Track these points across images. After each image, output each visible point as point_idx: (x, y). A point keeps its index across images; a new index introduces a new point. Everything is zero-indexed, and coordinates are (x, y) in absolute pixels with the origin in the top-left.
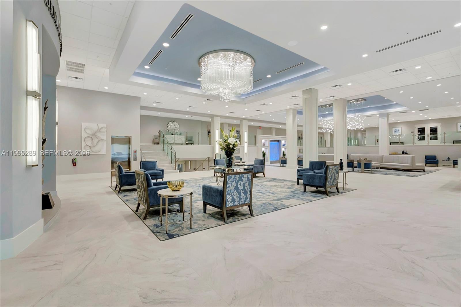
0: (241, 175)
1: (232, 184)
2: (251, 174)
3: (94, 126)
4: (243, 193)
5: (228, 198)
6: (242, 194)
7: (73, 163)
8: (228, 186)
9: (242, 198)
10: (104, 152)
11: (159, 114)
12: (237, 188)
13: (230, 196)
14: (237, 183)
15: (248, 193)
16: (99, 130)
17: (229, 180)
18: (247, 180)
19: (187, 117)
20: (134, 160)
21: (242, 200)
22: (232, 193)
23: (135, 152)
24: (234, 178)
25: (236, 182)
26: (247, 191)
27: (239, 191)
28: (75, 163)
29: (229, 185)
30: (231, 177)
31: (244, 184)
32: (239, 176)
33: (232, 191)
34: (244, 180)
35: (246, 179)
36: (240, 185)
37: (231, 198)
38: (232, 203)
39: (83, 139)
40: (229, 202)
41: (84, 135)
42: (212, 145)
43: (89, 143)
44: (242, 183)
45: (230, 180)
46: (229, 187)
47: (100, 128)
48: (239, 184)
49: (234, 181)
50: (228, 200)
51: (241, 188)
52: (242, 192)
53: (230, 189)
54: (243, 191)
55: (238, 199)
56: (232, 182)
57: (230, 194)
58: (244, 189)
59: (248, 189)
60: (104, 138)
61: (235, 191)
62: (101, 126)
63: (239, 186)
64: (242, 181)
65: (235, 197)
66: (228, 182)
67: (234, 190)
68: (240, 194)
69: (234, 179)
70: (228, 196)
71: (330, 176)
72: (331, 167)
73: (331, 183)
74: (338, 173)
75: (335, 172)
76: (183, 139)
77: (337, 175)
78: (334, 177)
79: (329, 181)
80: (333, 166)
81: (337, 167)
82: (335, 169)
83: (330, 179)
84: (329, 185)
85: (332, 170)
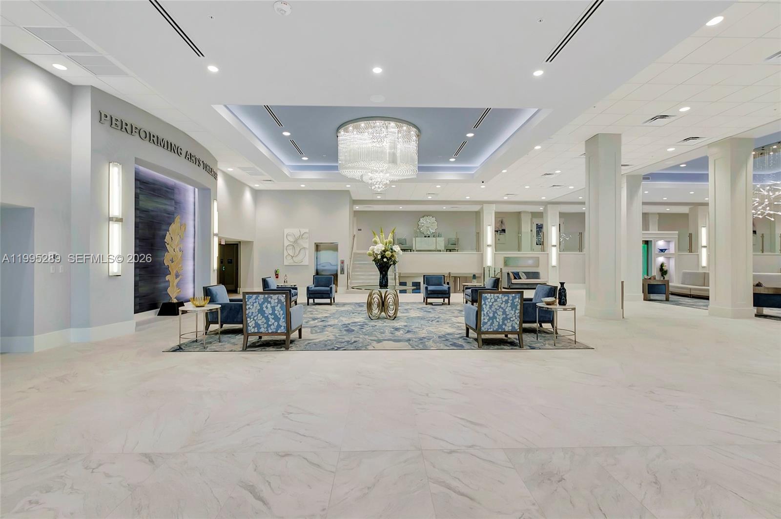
0: (266, 296)
1: (253, 306)
2: (284, 295)
3: (296, 232)
4: (273, 319)
5: (249, 322)
6: (271, 319)
7: (276, 275)
8: (247, 307)
9: (271, 325)
10: (306, 262)
11: (401, 208)
12: (261, 311)
13: (252, 319)
14: (261, 305)
15: (281, 319)
16: (301, 236)
17: (248, 301)
18: (278, 303)
19: (444, 208)
20: (341, 274)
21: (272, 327)
22: (254, 317)
23: (342, 262)
24: (257, 298)
25: (259, 303)
26: (279, 316)
27: (266, 315)
28: (278, 275)
29: (249, 306)
30: (252, 297)
31: (273, 308)
32: (264, 296)
33: (254, 314)
34: (272, 301)
35: (276, 301)
36: (267, 307)
37: (254, 322)
38: (256, 328)
39: (285, 248)
40: (252, 327)
41: (286, 243)
42: (481, 253)
43: (291, 252)
44: (269, 306)
45: (250, 300)
46: (249, 308)
47: (302, 233)
48: (264, 306)
49: (256, 302)
50: (250, 324)
51: (268, 311)
52: (270, 316)
53: (251, 311)
54: (273, 317)
55: (265, 326)
56: (253, 303)
57: (252, 317)
58: (273, 313)
59: (281, 315)
60: (306, 245)
61: (260, 315)
62: (303, 231)
63: (265, 309)
64: (270, 302)
65: (260, 322)
66: (248, 303)
67: (257, 313)
68: (267, 319)
69: (255, 299)
70: (248, 319)
71: (487, 313)
72: (491, 296)
73: (493, 325)
74: (516, 309)
75: (507, 306)
76: (441, 243)
77: (515, 312)
78: (504, 316)
79: (486, 321)
80: (496, 295)
81: (512, 296)
82: (504, 300)
83: (488, 318)
84: (488, 329)
85: (496, 301)
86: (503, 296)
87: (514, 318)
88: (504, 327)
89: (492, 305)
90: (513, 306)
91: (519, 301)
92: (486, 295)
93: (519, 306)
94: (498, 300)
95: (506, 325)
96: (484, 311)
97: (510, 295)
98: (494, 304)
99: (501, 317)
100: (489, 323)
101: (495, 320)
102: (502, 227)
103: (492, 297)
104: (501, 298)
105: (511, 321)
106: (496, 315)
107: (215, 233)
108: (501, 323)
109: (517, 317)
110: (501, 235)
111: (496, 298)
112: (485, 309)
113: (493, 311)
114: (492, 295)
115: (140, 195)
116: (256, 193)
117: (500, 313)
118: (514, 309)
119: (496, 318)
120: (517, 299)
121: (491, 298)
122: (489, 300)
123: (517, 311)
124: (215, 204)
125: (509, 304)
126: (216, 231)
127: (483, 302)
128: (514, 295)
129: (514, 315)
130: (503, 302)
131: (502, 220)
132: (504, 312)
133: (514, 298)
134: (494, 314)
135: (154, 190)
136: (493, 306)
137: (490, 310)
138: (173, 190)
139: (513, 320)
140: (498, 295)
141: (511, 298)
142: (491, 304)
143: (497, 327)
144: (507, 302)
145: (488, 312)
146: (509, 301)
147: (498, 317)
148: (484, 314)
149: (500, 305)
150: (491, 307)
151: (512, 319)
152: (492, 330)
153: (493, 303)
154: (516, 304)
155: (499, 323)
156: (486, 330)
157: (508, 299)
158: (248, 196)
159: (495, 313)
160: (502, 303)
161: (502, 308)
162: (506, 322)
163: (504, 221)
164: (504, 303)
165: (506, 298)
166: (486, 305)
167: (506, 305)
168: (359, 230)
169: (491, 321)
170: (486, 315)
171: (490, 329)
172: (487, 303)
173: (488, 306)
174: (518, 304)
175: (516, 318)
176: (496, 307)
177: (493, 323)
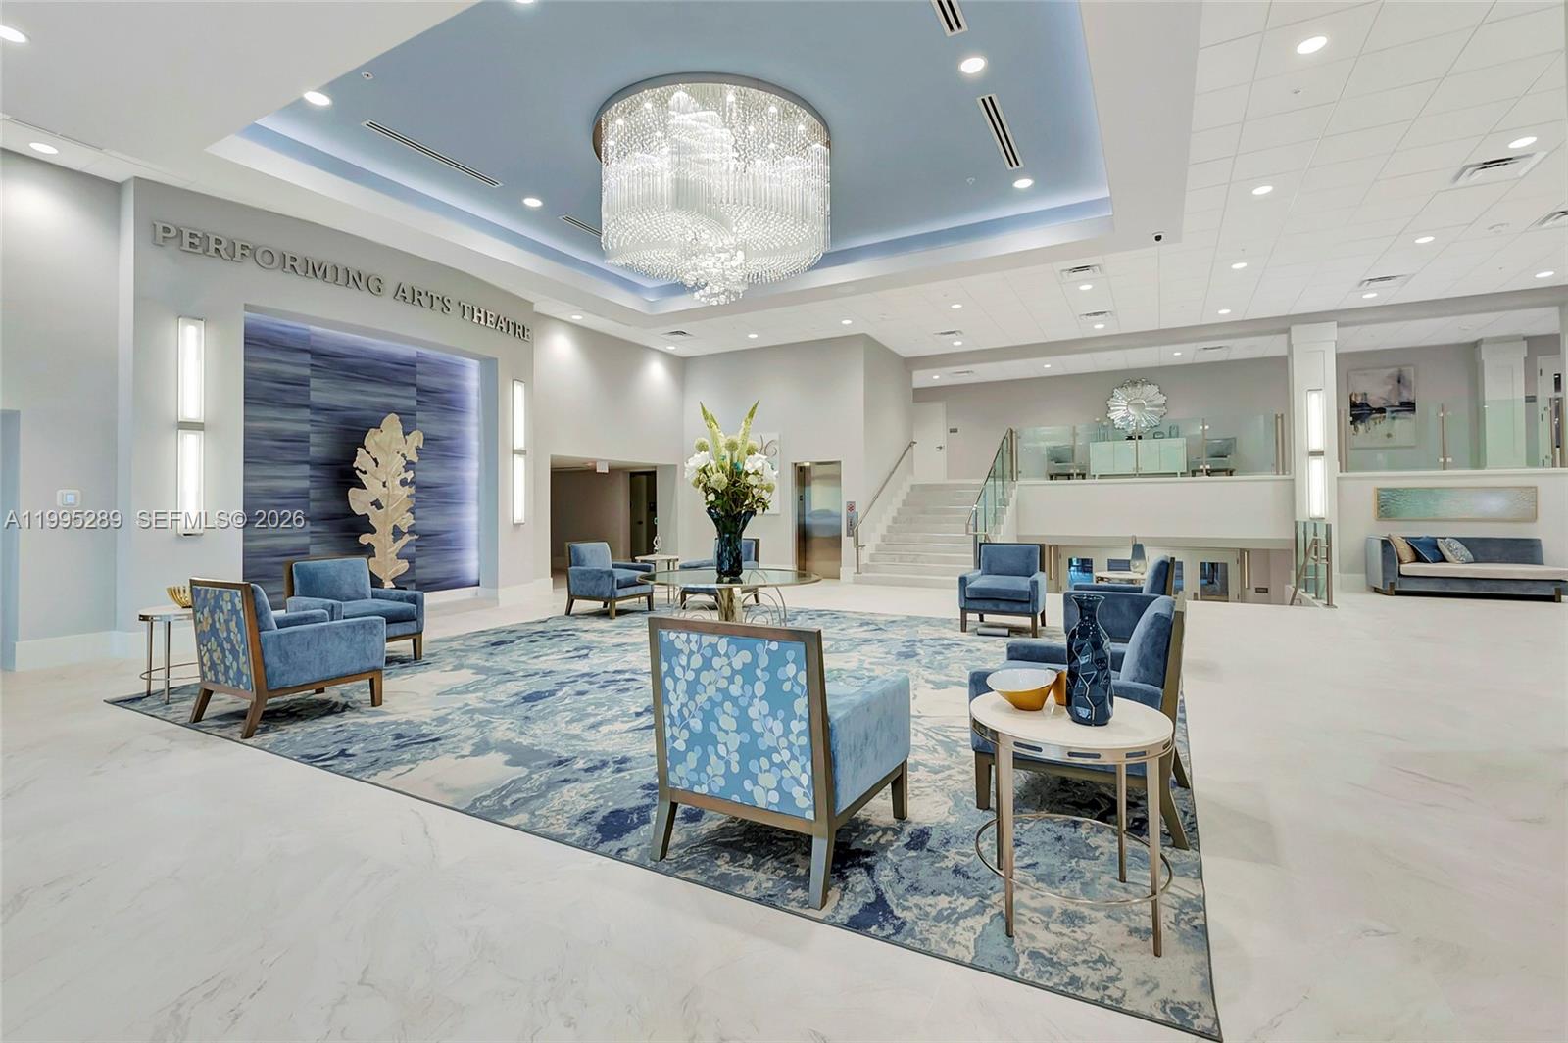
10: (775, 508)
11: (1047, 366)
19: (1178, 354)
20: (848, 534)
23: (851, 508)
38: (213, 672)
42: (1291, 477)
47: (766, 443)
50: (204, 661)
62: (768, 437)
71: (680, 711)
72: (688, 641)
73: (709, 769)
74: (791, 715)
75: (753, 696)
76: (1173, 452)
77: (787, 731)
78: (746, 738)
79: (680, 745)
80: (707, 639)
81: (769, 652)
82: (737, 664)
83: (685, 734)
84: (692, 784)
85: (707, 664)
86: (733, 648)
87: (786, 755)
88: (747, 785)
89: (697, 680)
90: (778, 700)
91: (802, 678)
92: (673, 635)
93: (805, 700)
94: (717, 662)
95: (755, 783)
96: (671, 704)
97: (759, 647)
98: (705, 677)
99: (735, 740)
100: (692, 758)
101: (710, 749)
102: (1400, 394)
103: (694, 647)
104: (727, 655)
105: (773, 764)
106: (713, 726)
107: (515, 448)
108: (735, 768)
109: (796, 751)
110: (1397, 422)
111: (708, 653)
112: (672, 697)
113: (701, 709)
114: (694, 637)
115: (311, 380)
116: (681, 366)
117: (727, 722)
118: (781, 714)
119: (716, 743)
120: (791, 669)
121: (691, 653)
122: (684, 660)
123: (798, 726)
124: (519, 391)
125: (760, 688)
126: (519, 442)
127: (665, 667)
128: (774, 646)
129: (783, 743)
130: (734, 672)
131: (1401, 371)
132: (744, 723)
133: (778, 661)
134: (705, 722)
135: (352, 368)
136: (699, 688)
137: (691, 705)
138: (415, 367)
139: (782, 766)
140: (714, 639)
141: (764, 661)
142: (690, 676)
143: (721, 782)
144: (748, 673)
145: (686, 712)
146: (759, 672)
147: (721, 737)
148: (671, 716)
149: (722, 684)
150: (692, 689)
151: (776, 758)
152: (704, 790)
153: (698, 672)
154: (787, 686)
155: (728, 764)
156: (685, 785)
157: (754, 664)
158: (656, 373)
159: (708, 717)
160: (731, 680)
161: (734, 701)
162: (753, 765)
163: (1410, 373)
164: (738, 679)
165: (745, 657)
166: (676, 680)
167: (747, 687)
168: (951, 431)
169: (698, 749)
170: (678, 721)
171: (700, 784)
172: (679, 672)
173: (682, 686)
174: (797, 690)
175: (794, 757)
176: (711, 691)
177: (703, 761)
